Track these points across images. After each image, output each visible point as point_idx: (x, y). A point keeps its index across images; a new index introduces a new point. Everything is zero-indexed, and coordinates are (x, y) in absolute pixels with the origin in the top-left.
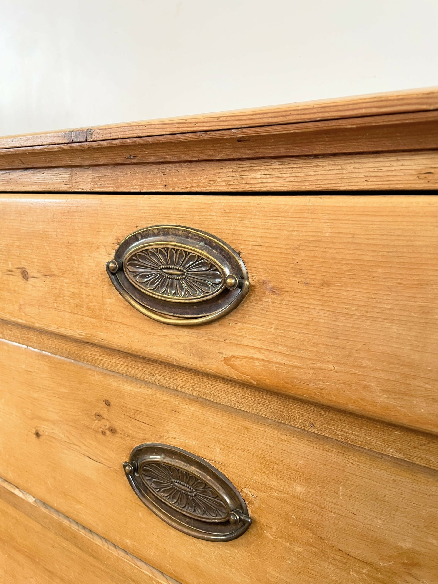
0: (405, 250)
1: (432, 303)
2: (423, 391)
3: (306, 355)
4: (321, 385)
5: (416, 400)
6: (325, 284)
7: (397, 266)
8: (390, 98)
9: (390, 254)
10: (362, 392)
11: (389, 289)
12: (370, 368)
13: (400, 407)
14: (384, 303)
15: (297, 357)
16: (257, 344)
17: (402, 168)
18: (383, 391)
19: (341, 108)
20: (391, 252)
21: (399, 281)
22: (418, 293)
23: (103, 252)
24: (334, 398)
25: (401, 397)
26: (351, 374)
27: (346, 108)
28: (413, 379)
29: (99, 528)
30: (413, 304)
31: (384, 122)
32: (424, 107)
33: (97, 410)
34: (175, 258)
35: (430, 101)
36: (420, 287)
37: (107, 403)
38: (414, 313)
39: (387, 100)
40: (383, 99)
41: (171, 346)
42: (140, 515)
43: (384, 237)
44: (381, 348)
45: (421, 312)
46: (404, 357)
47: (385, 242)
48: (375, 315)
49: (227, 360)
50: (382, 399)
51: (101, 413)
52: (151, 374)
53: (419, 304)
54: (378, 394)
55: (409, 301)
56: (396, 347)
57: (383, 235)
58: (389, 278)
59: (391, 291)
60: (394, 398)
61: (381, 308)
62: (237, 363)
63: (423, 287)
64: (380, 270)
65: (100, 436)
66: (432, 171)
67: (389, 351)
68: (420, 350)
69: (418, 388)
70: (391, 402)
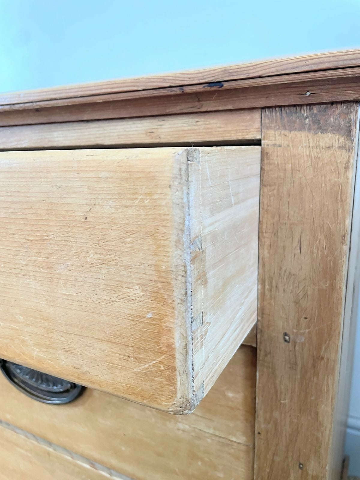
0: (25, 207)
1: (53, 259)
2: (61, 344)
5: (58, 353)
7: (22, 222)
8: (117, 82)
9: (16, 211)
10: (22, 346)
11: (22, 246)
12: (23, 323)
13: (49, 359)
14: (21, 260)
17: (137, 129)
18: (35, 344)
19: (90, 89)
20: (17, 209)
21: (27, 238)
22: (42, 249)
24: (5, 352)
25: (48, 350)
26: (12, 329)
27: (93, 88)
28: (52, 332)
30: (41, 260)
31: (117, 98)
32: (136, 88)
35: (138, 84)
36: (41, 242)
38: (43, 268)
39: (115, 84)
40: (113, 83)
43: (9, 194)
44: (27, 303)
45: (47, 267)
46: (43, 311)
47: (10, 199)
48: (17, 271)
50: (36, 353)
53: (44, 260)
54: (33, 348)
55: (37, 257)
56: (36, 302)
57: (7, 192)
58: (20, 235)
59: (23, 248)
60: (43, 352)
61: (20, 264)
63: (44, 242)
64: (12, 227)
66: (153, 130)
67: (32, 306)
68: (52, 305)
69: (57, 341)
70: (42, 355)
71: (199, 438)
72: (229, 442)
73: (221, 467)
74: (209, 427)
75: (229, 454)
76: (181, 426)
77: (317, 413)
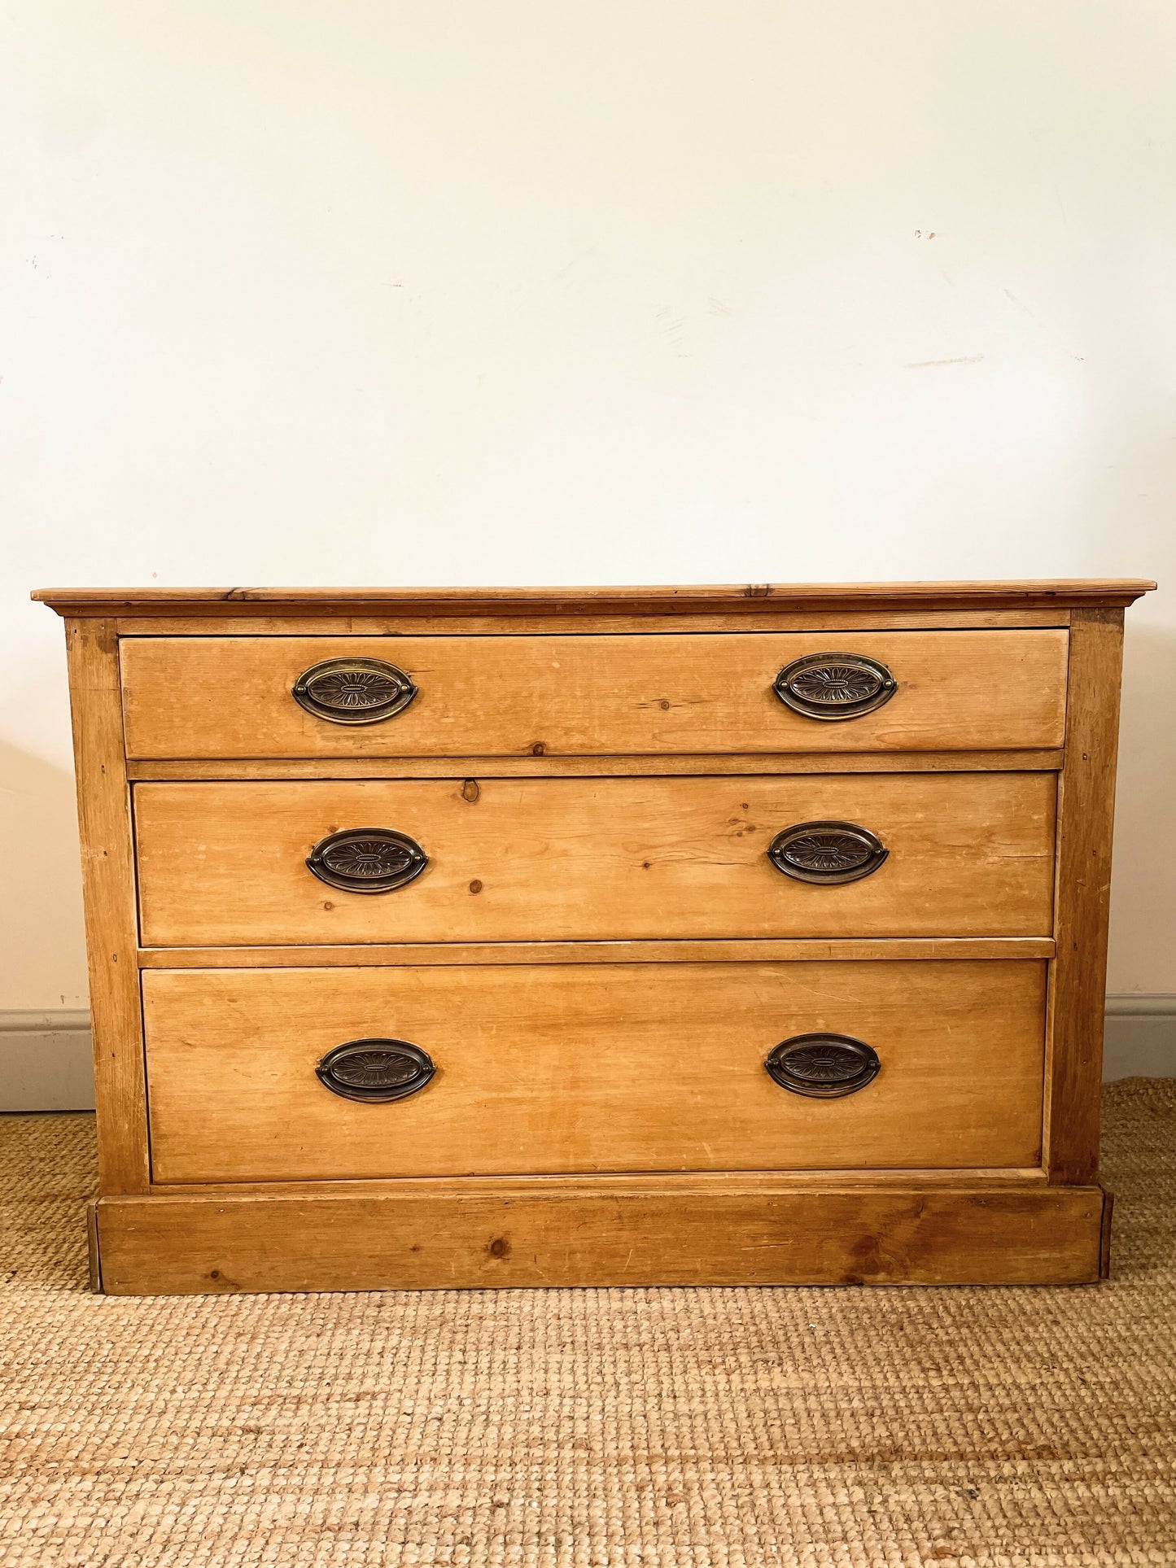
3: (933, 722)
4: (942, 738)
6: (943, 679)
12: (970, 721)
15: (927, 725)
16: (901, 722)
23: (765, 677)
28: (993, 721)
29: (731, 928)
33: (733, 816)
34: (839, 675)
37: (745, 806)
41: (831, 738)
42: (781, 893)
46: (987, 711)
49: (878, 738)
50: (977, 737)
51: (737, 817)
52: (803, 766)
56: (983, 707)
62: (886, 738)
65: (736, 839)
70: (982, 737)
71: (1007, 864)
72: (1033, 859)
73: (1025, 885)
74: (1016, 852)
75: (1035, 869)
76: (990, 860)
77: (1104, 807)
